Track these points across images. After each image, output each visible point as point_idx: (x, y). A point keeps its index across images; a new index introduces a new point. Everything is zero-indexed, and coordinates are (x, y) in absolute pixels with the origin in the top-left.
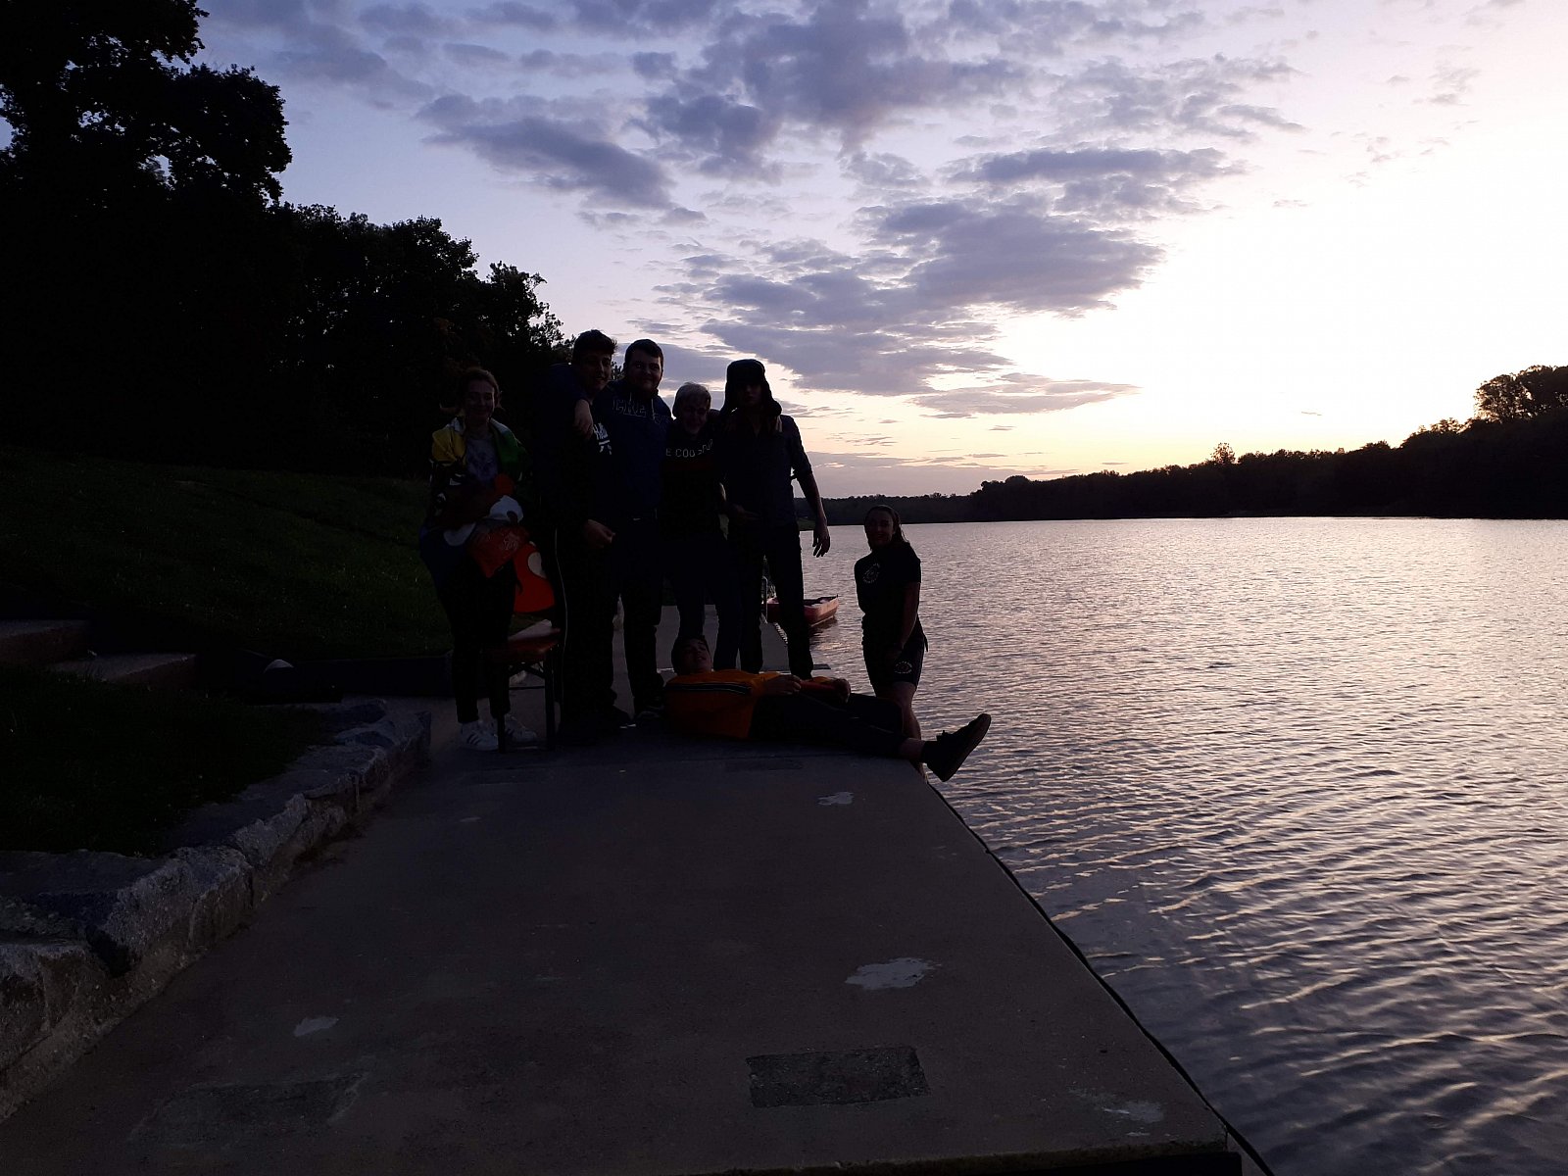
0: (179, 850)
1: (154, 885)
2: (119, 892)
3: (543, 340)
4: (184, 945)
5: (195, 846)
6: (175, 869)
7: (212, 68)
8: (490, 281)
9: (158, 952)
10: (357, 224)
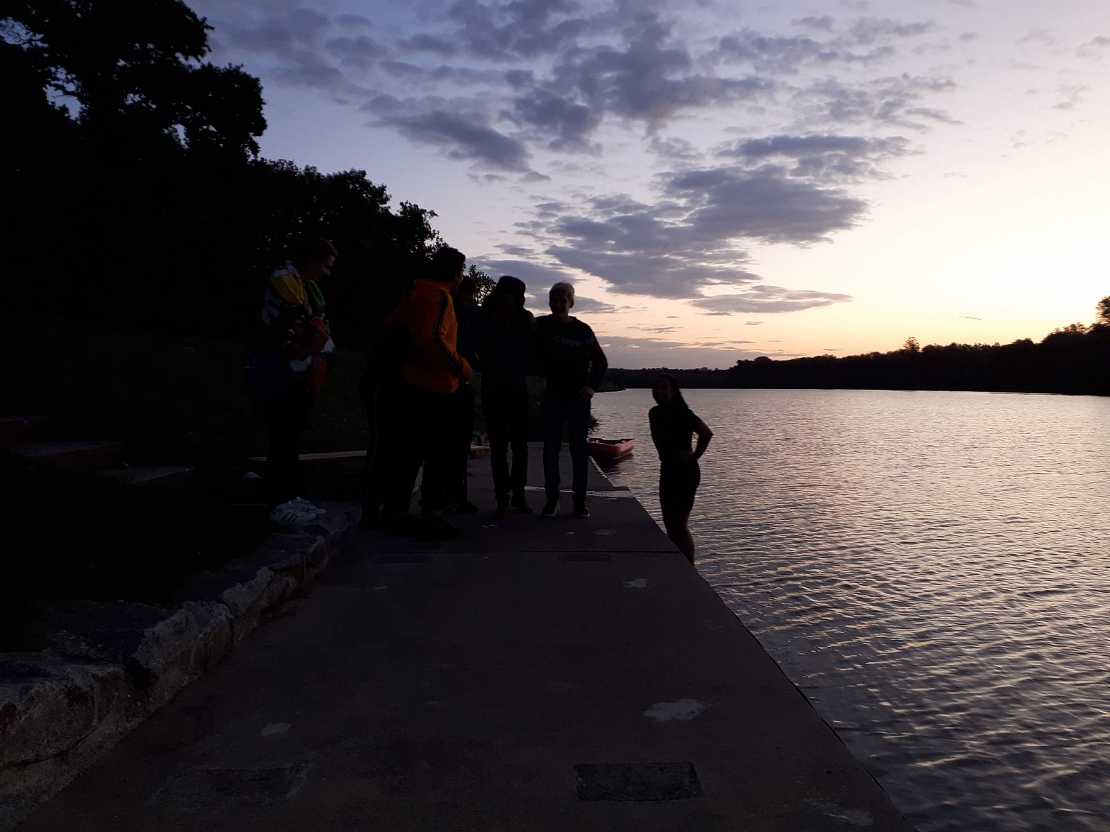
0: (185, 602)
1: (168, 627)
2: (146, 630)
4: (187, 669)
5: (196, 601)
6: (183, 616)
7: (215, 64)
9: (169, 674)
10: (310, 174)
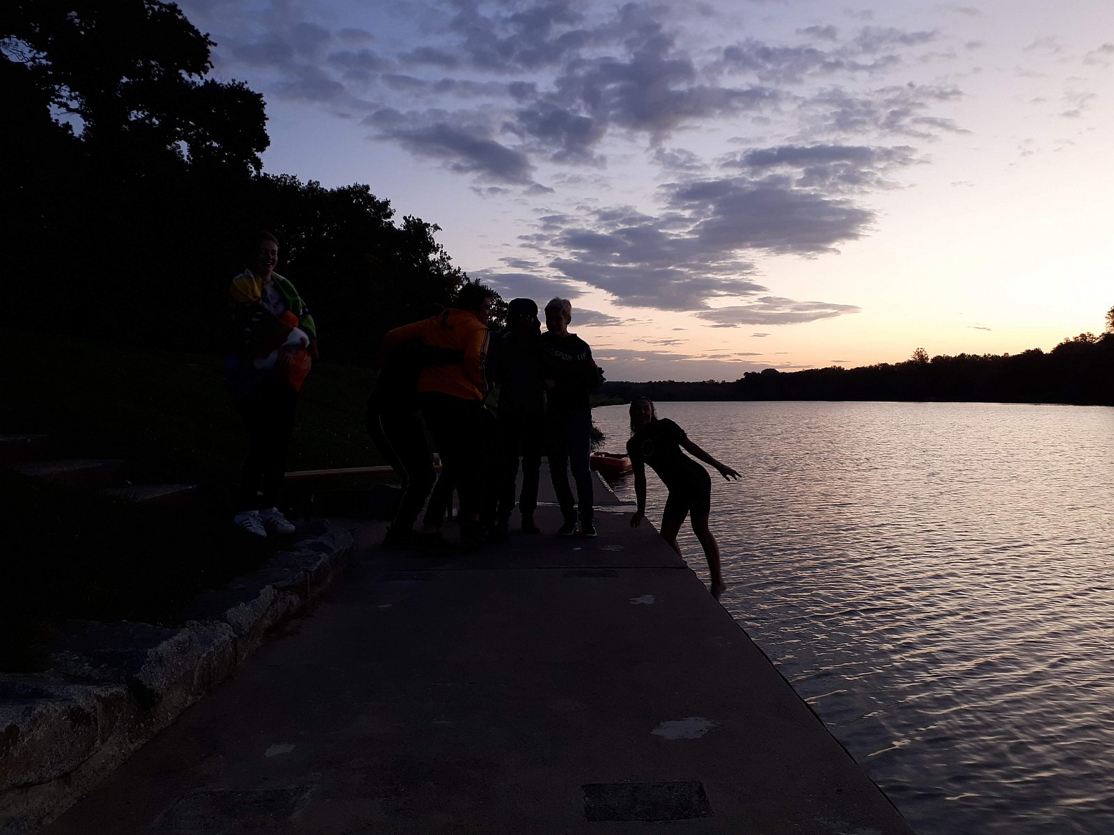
0: (188, 622)
1: (171, 646)
2: (149, 650)
3: (438, 270)
4: (190, 689)
5: (199, 620)
6: (187, 636)
7: (218, 81)
8: (402, 228)
9: (173, 694)
10: (313, 188)
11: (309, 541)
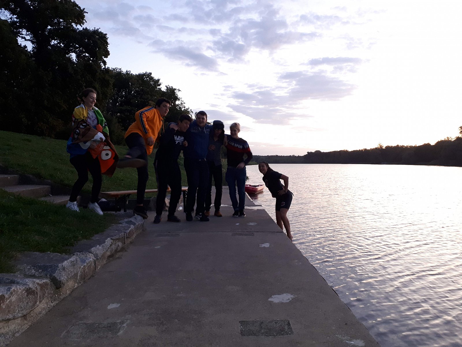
0: (76, 253)
1: (69, 263)
2: (59, 265)
3: (180, 108)
4: (76, 281)
5: (80, 252)
6: (75, 259)
7: (88, 28)
9: (69, 283)
10: (128, 73)
11: (126, 220)
